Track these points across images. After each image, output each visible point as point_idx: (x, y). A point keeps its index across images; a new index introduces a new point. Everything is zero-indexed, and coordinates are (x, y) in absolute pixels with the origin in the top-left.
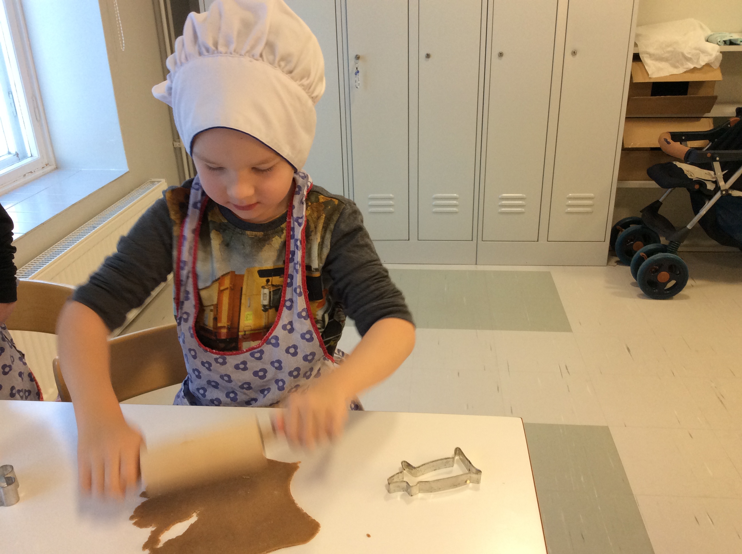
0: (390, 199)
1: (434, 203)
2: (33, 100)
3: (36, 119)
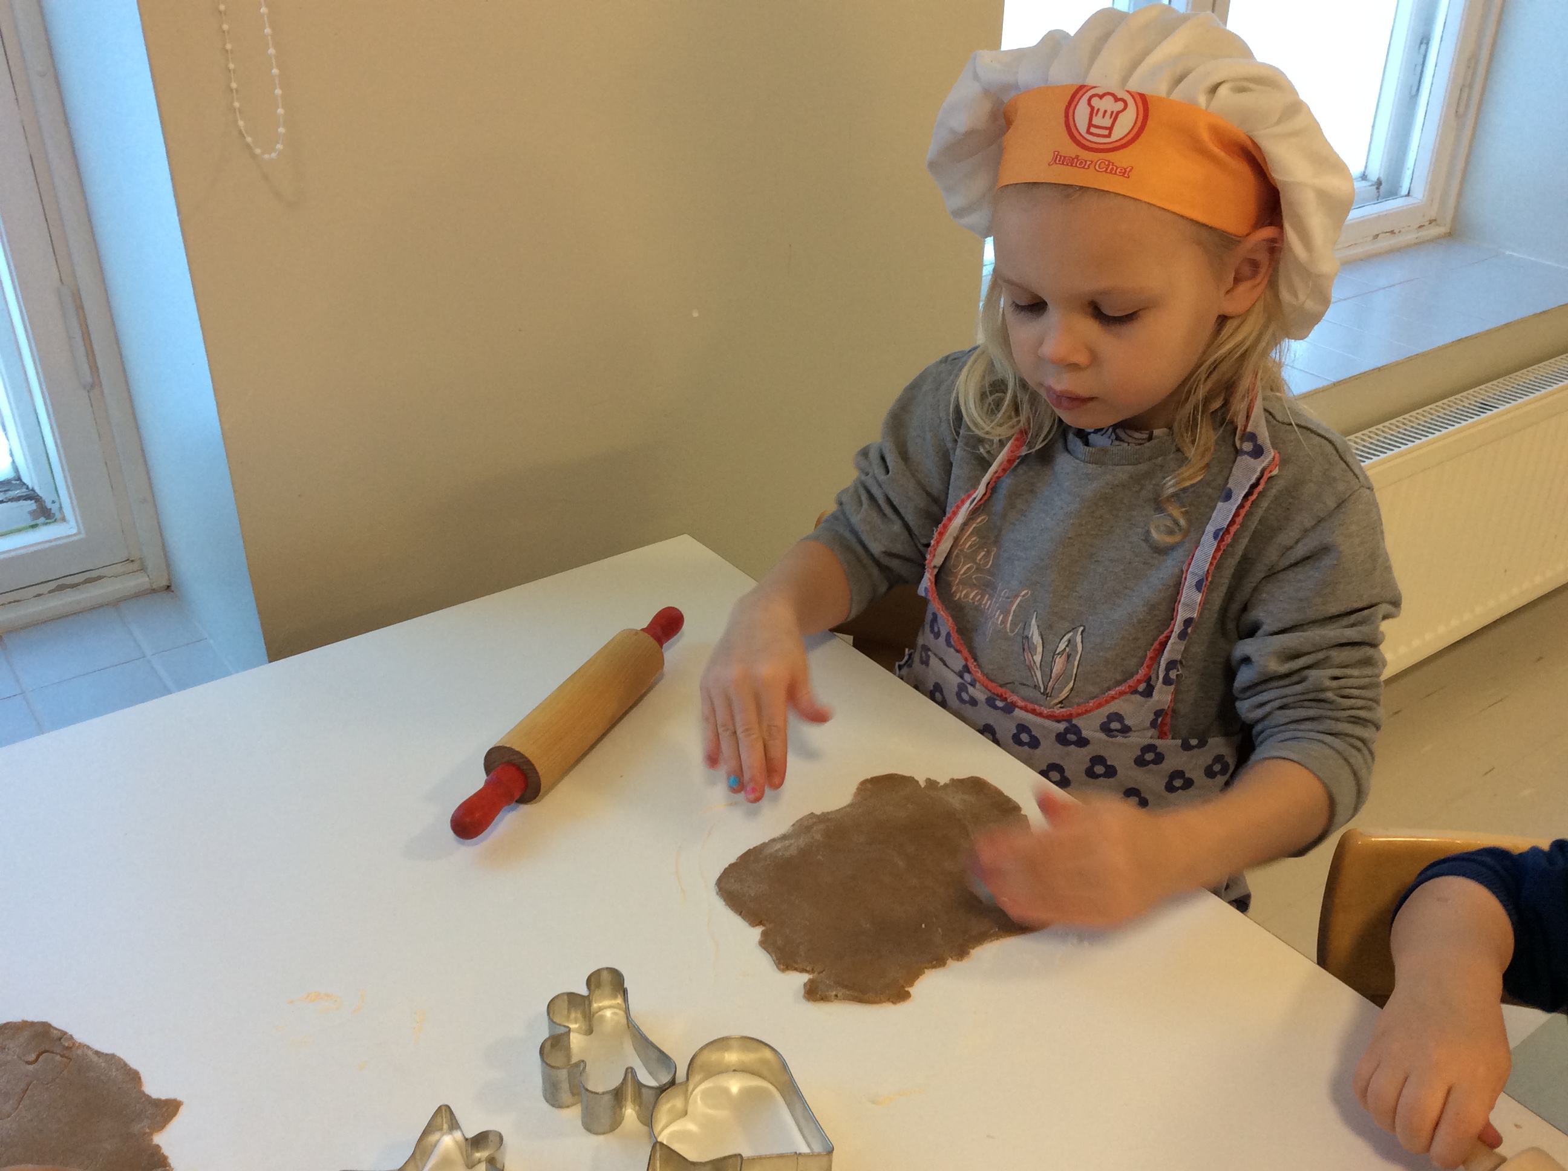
2: (1469, 67)
3: (1457, 112)
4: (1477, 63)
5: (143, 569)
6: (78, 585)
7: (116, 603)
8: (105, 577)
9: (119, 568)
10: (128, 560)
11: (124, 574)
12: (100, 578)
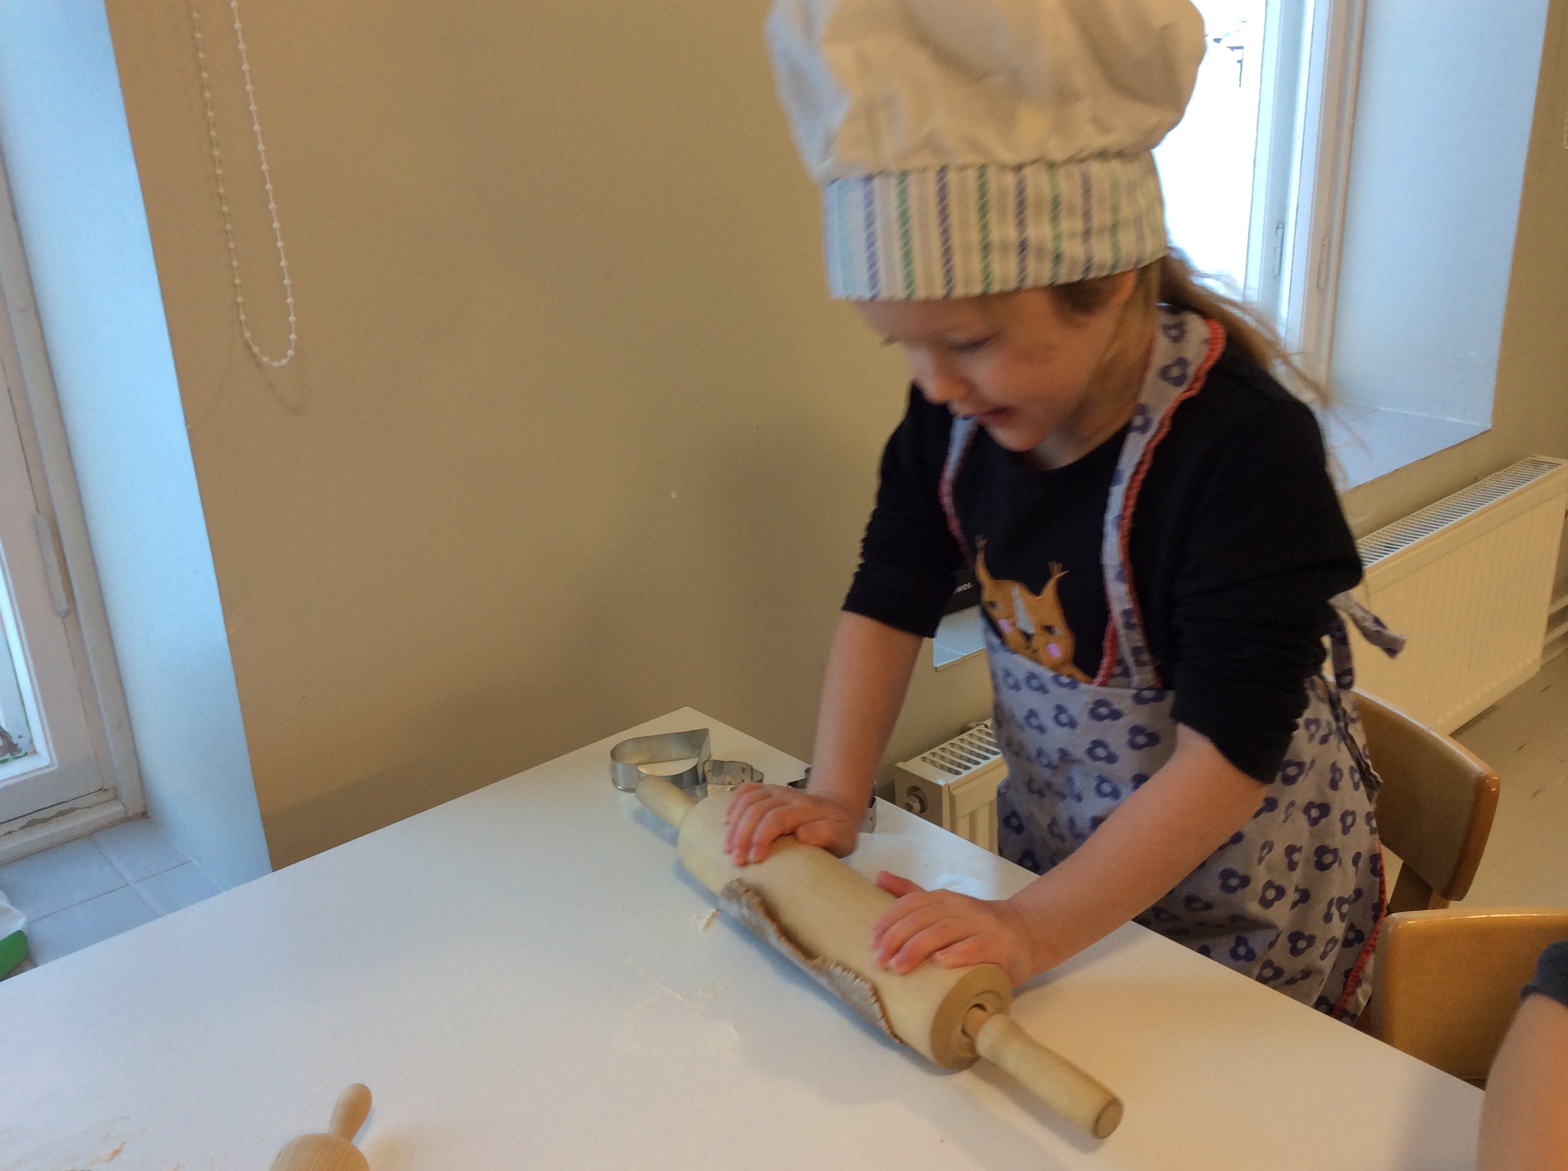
2: (1324, 246)
3: (1318, 286)
4: (1330, 242)
5: (116, 798)
6: (51, 818)
7: (91, 836)
8: (77, 809)
9: (92, 799)
10: (102, 789)
11: (97, 804)
12: (72, 810)
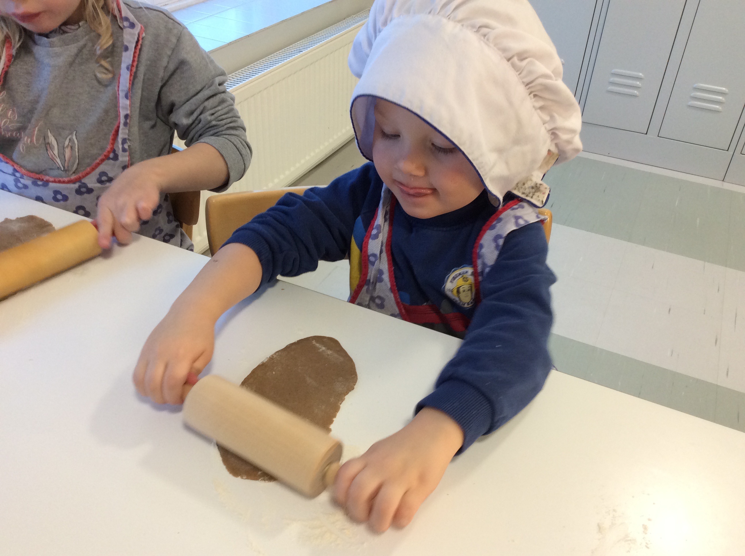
0: (638, 78)
1: (692, 94)
